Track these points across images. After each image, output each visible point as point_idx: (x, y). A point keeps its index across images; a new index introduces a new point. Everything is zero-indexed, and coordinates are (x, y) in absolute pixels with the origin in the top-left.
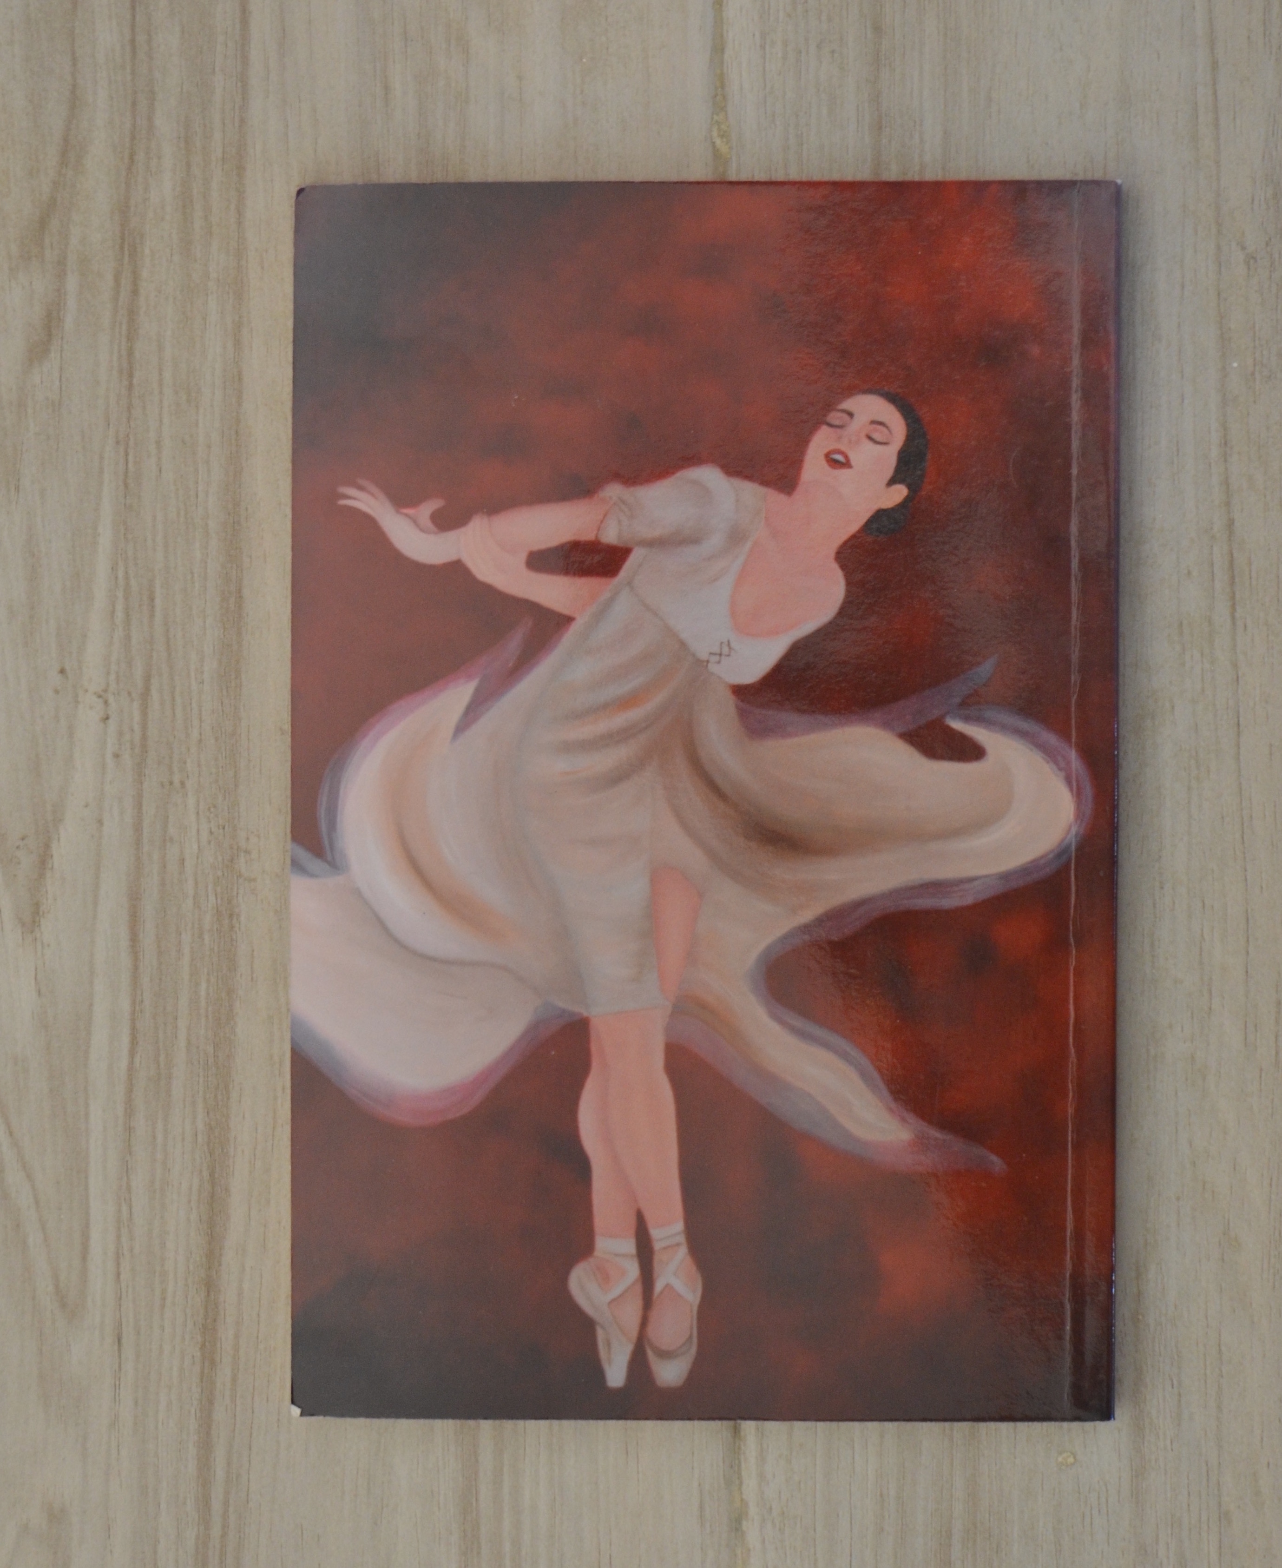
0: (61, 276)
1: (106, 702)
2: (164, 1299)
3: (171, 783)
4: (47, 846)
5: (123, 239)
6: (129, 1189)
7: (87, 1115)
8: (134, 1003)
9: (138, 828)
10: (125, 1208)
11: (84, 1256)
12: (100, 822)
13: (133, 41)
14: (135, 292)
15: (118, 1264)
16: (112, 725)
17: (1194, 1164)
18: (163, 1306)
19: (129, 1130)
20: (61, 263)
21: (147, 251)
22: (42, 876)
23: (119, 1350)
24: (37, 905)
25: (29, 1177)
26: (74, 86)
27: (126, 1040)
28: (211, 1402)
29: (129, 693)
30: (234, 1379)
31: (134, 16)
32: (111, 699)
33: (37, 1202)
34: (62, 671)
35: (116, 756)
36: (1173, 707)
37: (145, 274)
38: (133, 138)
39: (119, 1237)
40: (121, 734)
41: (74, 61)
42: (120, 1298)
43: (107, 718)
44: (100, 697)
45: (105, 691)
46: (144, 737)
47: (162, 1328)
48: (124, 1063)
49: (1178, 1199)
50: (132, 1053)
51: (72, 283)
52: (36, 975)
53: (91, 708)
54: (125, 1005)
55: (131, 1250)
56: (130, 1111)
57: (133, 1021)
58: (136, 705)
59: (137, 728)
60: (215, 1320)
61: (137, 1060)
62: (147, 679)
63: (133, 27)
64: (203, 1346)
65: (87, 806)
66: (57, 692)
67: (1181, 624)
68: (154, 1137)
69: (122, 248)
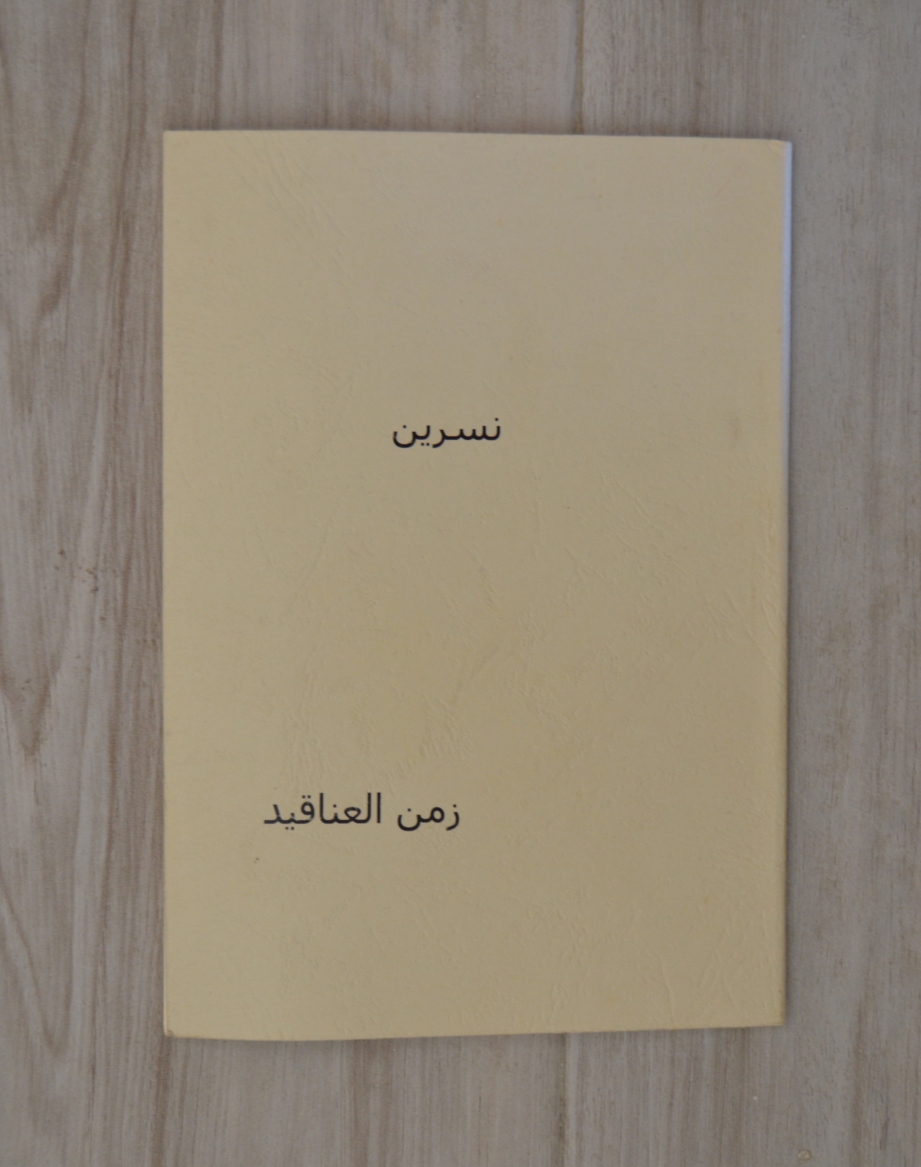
0: (69, 245)
1: (96, 578)
2: (129, 1038)
3: (145, 641)
4: (46, 688)
5: (118, 218)
6: (104, 953)
7: (72, 896)
8: (111, 811)
9: (118, 676)
10: (100, 969)
11: (67, 1005)
12: (89, 670)
13: (130, 66)
14: (127, 260)
15: (94, 1011)
16: (100, 594)
17: (903, 937)
18: (128, 1044)
19: (105, 908)
20: (70, 235)
21: (137, 229)
22: (41, 711)
23: (93, 1078)
24: (37, 733)
25: (26, 944)
26: (83, 98)
27: (104, 839)
28: (163, 1117)
29: (114, 571)
30: (182, 1099)
31: (131, 45)
32: (100, 575)
33: (32, 964)
34: (62, 553)
35: (103, 619)
36: (898, 600)
37: (135, 246)
38: (128, 140)
39: (95, 990)
40: (106, 602)
41: (84, 76)
42: (95, 1038)
43: (96, 590)
44: (91, 573)
45: (95, 568)
46: (125, 605)
47: (127, 1060)
48: (102, 856)
49: (890, 963)
50: (109, 849)
51: (77, 251)
52: (35, 788)
53: (84, 581)
54: (105, 811)
55: (104, 1000)
56: (106, 894)
57: (110, 823)
58: (119, 580)
59: (119, 598)
60: (168, 1054)
61: (113, 854)
62: (129, 559)
63: (131, 53)
64: (159, 1074)
65: (78, 657)
66: (57, 568)
67: (906, 539)
68: (125, 914)
69: (117, 225)
